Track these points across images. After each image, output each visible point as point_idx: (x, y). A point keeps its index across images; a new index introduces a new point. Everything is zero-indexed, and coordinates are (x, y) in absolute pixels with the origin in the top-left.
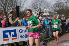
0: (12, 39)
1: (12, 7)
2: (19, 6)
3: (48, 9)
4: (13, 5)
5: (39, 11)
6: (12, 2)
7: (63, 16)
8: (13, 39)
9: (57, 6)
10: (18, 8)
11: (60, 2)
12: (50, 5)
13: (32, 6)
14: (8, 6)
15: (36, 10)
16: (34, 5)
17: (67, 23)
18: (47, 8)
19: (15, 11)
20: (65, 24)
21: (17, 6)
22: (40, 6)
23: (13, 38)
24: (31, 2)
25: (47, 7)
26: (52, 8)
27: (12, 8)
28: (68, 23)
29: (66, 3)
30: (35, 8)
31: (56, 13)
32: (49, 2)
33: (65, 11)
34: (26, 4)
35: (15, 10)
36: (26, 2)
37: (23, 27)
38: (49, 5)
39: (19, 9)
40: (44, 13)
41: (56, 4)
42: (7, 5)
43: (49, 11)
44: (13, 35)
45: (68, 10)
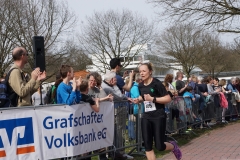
0: (18, 153)
1: (20, 40)
2: (44, 35)
3: (145, 47)
4: (23, 32)
5: (114, 52)
6: (19, 22)
7: (197, 69)
8: (19, 151)
9: (175, 35)
10: (39, 43)
11: (186, 23)
12: (154, 34)
13: (91, 35)
14: (6, 36)
15: (104, 50)
16: (97, 32)
17: (209, 96)
18: (142, 43)
19: (31, 51)
20: (205, 97)
21: (39, 35)
22: (118, 34)
23: (21, 149)
24: (86, 23)
25: (141, 39)
26: (158, 43)
27: (19, 43)
28: (213, 95)
29: (207, 27)
30: (102, 45)
31: (172, 61)
32: (150, 22)
33: (205, 52)
34: (70, 29)
35: (30, 48)
36: (71, 22)
37: (56, 110)
38: (148, 33)
39: (44, 46)
40: (131, 59)
41: (172, 30)
42: (3, 31)
43: (149, 53)
44: (22, 136)
45: (213, 49)
